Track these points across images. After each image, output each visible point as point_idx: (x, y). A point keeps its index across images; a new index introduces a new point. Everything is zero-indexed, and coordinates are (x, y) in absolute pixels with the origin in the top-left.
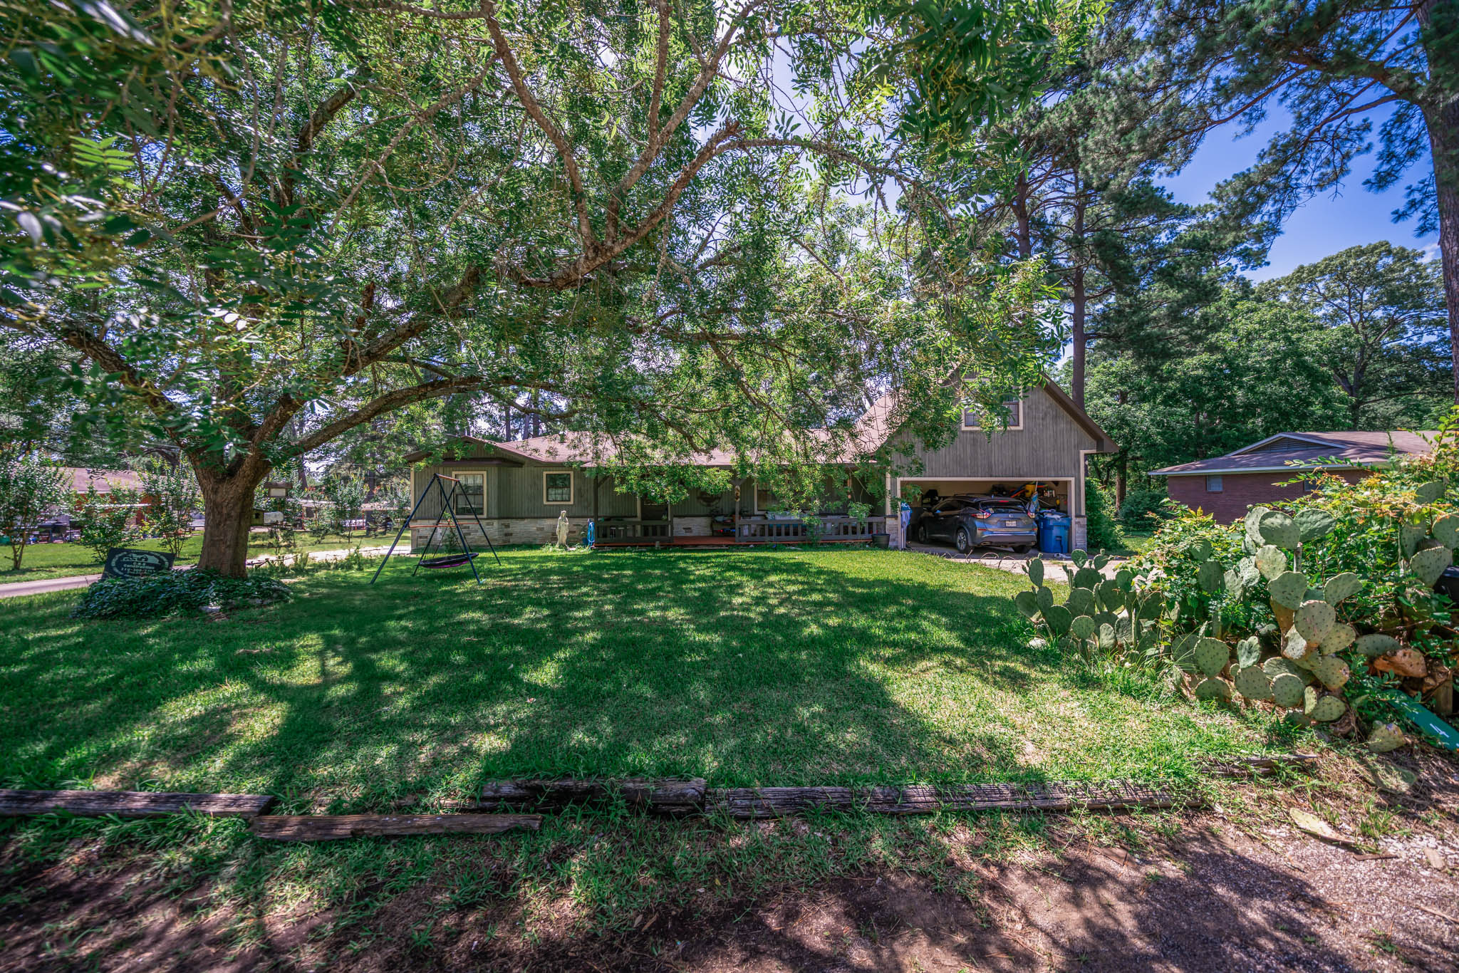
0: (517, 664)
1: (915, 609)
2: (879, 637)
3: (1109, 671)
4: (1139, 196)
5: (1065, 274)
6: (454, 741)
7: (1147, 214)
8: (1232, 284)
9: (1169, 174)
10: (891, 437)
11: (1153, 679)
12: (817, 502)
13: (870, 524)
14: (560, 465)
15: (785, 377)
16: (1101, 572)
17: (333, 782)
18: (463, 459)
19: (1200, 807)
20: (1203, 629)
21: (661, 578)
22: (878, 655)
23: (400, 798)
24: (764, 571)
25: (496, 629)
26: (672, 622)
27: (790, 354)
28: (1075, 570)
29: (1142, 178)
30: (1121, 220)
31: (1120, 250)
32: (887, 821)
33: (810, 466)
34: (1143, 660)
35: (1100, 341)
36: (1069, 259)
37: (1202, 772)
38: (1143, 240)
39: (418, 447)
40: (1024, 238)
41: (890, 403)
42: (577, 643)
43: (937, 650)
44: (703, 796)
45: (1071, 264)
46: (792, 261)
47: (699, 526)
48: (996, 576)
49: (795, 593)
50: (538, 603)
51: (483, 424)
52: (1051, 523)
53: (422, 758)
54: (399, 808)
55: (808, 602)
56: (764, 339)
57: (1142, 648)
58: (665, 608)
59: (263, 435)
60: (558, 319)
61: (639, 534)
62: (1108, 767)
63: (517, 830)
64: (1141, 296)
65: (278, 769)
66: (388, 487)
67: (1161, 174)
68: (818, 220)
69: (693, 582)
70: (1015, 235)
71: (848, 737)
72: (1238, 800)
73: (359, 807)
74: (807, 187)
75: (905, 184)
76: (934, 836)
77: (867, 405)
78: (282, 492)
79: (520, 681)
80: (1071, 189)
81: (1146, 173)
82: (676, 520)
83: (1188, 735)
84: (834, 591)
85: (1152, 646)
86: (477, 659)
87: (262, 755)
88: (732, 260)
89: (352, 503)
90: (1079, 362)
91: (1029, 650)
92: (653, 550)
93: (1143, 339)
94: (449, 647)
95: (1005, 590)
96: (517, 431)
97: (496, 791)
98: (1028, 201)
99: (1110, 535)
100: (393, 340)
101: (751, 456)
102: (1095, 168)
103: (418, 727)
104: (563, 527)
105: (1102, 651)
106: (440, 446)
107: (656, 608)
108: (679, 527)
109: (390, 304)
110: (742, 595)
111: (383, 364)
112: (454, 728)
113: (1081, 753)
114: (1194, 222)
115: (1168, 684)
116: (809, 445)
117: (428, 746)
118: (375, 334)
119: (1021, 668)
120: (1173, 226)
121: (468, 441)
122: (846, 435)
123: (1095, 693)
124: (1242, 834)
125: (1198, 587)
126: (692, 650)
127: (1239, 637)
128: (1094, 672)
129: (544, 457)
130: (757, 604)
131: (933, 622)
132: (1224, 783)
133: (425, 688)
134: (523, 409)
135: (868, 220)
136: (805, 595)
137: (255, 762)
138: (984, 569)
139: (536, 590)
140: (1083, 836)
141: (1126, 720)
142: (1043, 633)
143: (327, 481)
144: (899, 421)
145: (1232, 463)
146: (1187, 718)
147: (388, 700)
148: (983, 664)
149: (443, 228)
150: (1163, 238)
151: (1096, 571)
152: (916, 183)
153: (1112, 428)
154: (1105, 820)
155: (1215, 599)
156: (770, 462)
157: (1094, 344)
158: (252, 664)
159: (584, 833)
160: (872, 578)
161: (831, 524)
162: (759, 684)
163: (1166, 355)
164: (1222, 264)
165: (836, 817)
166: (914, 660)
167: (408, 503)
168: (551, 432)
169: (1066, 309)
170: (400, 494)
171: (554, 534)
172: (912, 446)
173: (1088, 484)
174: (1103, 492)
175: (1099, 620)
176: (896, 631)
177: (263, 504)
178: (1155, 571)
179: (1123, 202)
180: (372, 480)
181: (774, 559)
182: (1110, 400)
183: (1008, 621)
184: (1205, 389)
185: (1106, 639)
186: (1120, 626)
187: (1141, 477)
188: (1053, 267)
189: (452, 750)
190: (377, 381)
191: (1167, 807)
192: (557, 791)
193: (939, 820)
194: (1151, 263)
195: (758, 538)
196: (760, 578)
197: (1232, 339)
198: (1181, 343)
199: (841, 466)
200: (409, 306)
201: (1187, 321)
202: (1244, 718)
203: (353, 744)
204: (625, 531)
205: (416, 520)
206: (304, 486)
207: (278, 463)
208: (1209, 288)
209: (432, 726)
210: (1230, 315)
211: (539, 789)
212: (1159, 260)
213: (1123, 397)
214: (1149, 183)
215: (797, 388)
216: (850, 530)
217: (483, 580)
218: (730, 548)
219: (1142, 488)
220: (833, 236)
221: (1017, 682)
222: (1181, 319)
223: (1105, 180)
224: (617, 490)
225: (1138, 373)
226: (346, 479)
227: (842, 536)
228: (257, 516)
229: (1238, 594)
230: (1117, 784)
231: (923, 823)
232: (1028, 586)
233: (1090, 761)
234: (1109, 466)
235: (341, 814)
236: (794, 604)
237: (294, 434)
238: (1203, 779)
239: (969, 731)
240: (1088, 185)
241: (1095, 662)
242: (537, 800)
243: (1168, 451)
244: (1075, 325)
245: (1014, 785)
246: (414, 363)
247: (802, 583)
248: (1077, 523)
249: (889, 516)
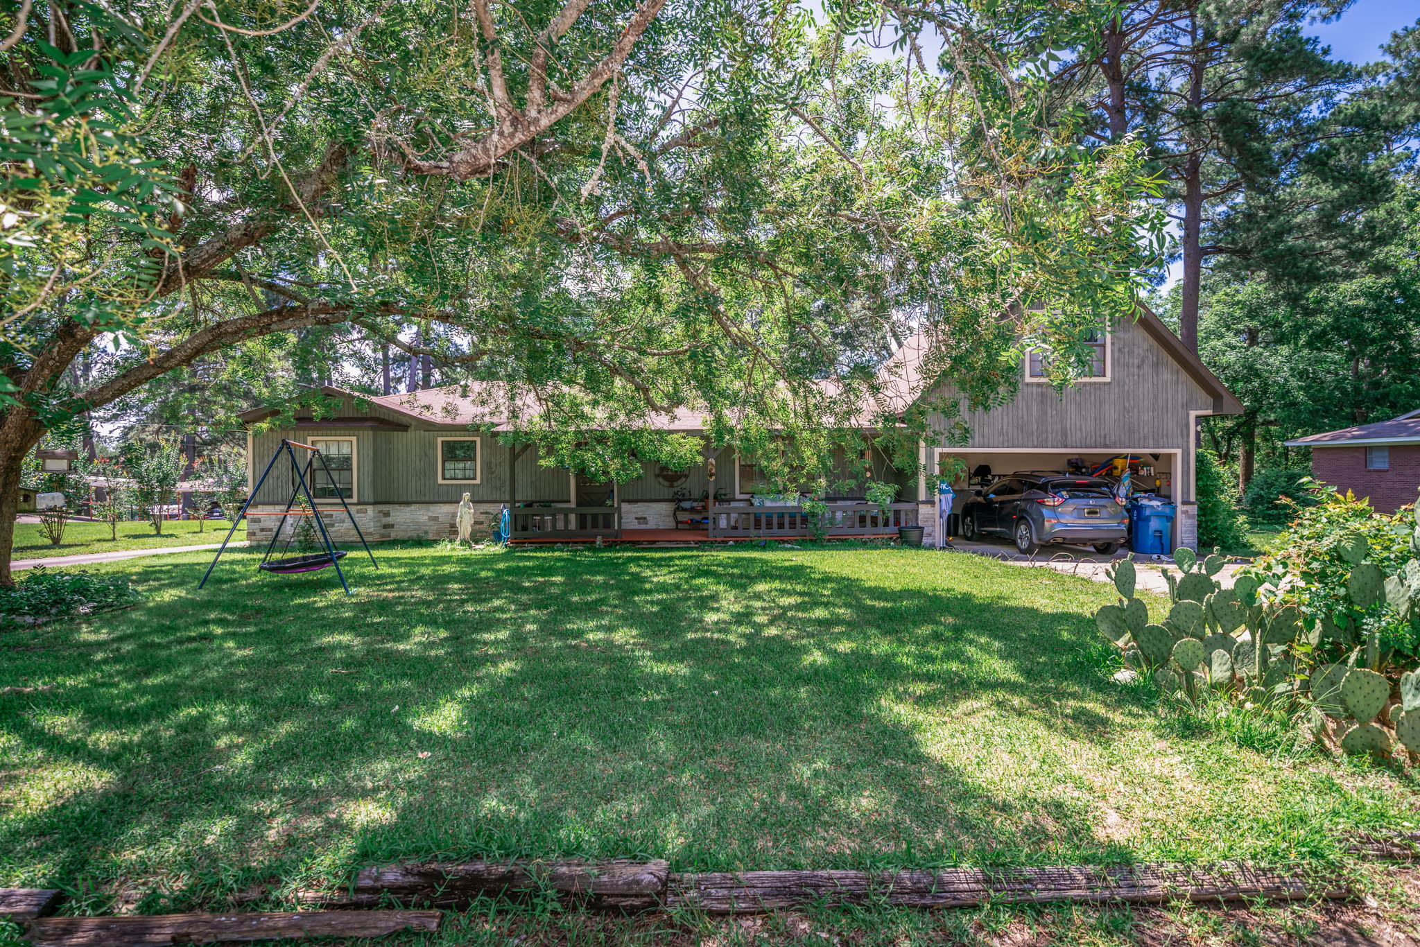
0: (404, 706)
1: (958, 631)
2: (907, 668)
3: (1224, 714)
4: (1280, 50)
5: (1174, 163)
6: (317, 811)
7: (1292, 76)
8: (1411, 176)
9: (1325, 18)
10: (928, 391)
11: (1284, 725)
12: (823, 482)
13: (897, 513)
14: (462, 428)
15: (779, 304)
16: (1214, 578)
17: (144, 869)
18: (324, 419)
19: (1347, 898)
20: (1353, 656)
21: (605, 587)
22: (905, 692)
23: (241, 891)
24: (748, 577)
25: (372, 657)
26: (621, 647)
27: (786, 273)
28: (1179, 576)
29: (1286, 25)
30: (1255, 86)
31: (1253, 129)
32: (915, 915)
33: (813, 431)
34: (1270, 699)
35: (1222, 258)
36: (1180, 140)
37: (1348, 851)
38: (1286, 114)
39: (257, 401)
40: (1118, 110)
41: (925, 343)
42: (488, 675)
43: (988, 685)
44: (664, 884)
45: (1183, 147)
46: (790, 142)
47: (657, 515)
48: (1070, 584)
49: (790, 607)
50: (432, 622)
51: (351, 370)
52: (1148, 512)
53: (272, 835)
54: (240, 904)
55: (809, 620)
56: (749, 252)
57: (1269, 682)
58: (610, 629)
59: (34, 382)
60: (461, 220)
61: (573, 525)
62: (1220, 845)
63: (407, 931)
64: (1281, 194)
65: (65, 853)
66: (215, 458)
67: (1314, 18)
68: (827, 84)
69: (649, 592)
70: (1105, 106)
71: (864, 802)
72: (1398, 890)
73: (182, 904)
74: (811, 35)
75: (950, 32)
76: (980, 937)
77: (894, 346)
78: (62, 465)
79: (408, 729)
80: (1185, 41)
81: (1292, 17)
82: (625, 506)
83: (1332, 802)
84: (846, 605)
85: (1282, 680)
86: (346, 699)
87: (42, 834)
88: (706, 139)
89: (163, 480)
90: (1191, 289)
91: (1114, 685)
92: (594, 550)
93: (1281, 256)
94: (308, 681)
95: (1082, 605)
96: (399, 380)
97: (377, 879)
98: (1124, 57)
99: (1229, 529)
100: (222, 248)
101: (731, 416)
102: (1220, 10)
103: (267, 793)
104: (465, 515)
105: (1215, 686)
106: (290, 400)
107: (599, 628)
108: (630, 516)
109: (216, 196)
110: (718, 610)
111: (207, 282)
112: (315, 793)
113: (1183, 825)
114: (1359, 87)
115: (1305, 733)
116: (812, 401)
117: (280, 819)
118: (195, 240)
119: (1100, 710)
120: (1329, 95)
121: (329, 394)
122: (864, 387)
123: (1203, 744)
124: (1402, 936)
125: (1348, 599)
126: (649, 686)
127: (1404, 668)
128: (1204, 715)
129: (438, 417)
130: (739, 623)
131: (981, 648)
132: (1379, 867)
133: (274, 739)
134: (409, 349)
135: (897, 84)
136: (805, 610)
137: (32, 843)
138: (1053, 575)
139: (428, 604)
140: (1184, 937)
141: (1245, 781)
142: (1134, 662)
143: (128, 449)
144: (938, 369)
145: (1403, 429)
146: (1329, 778)
147: (222, 756)
148: (1048, 705)
149: (295, 89)
150: (1314, 111)
151: (1207, 578)
152: (966, 30)
153: (1236, 380)
154: (1214, 916)
155: (1371, 616)
156: (757, 425)
157: (1213, 262)
158: (23, 708)
159: (501, 935)
160: (899, 588)
161: (841, 513)
162: (741, 732)
163: (1313, 277)
164: (1398, 149)
165: (846, 911)
166: (955, 699)
167: (243, 481)
168: (448, 381)
169: (1174, 212)
170: (231, 468)
171: (453, 526)
172: (955, 405)
173: (1200, 460)
174: (1221, 469)
175: (1210, 645)
176: (931, 659)
177: (32, 481)
178: (1288, 578)
179: (1259, 60)
180: (191, 448)
181: (761, 560)
182: (1234, 342)
183: (1084, 646)
184: (1368, 326)
185: (1219, 671)
186: (1239, 654)
187: (1274, 448)
188: (1155, 153)
189: (313, 824)
190: (197, 306)
191: (1300, 900)
192: (462, 878)
193: (988, 915)
194: (1296, 146)
195: (740, 532)
196: (743, 587)
197: (1408, 255)
198: (1335, 260)
199: (856, 431)
200: (245, 199)
201: (1346, 229)
202: (1409, 780)
203: (172, 819)
204: (554, 522)
205: (256, 505)
206: (91, 459)
207: (55, 421)
208: (1378, 181)
209: (285, 791)
210: (1406, 221)
211: (437, 876)
212: (1307, 143)
213: (1252, 337)
214: (1297, 31)
215: (795, 321)
216: (868, 520)
217: (353, 590)
218: (702, 545)
219: (1276, 464)
220: (849, 105)
221: (1094, 727)
222: (1337, 226)
223: (1233, 27)
224: (542, 462)
225: (1274, 303)
226: (154, 447)
227: (857, 530)
228: (27, 498)
229: (1403, 608)
230: (1231, 868)
231: (965, 919)
232: (1113, 598)
233: (1195, 835)
234: (1230, 434)
235: (157, 913)
236: (790, 622)
237: (76, 382)
238: (1350, 862)
239: (1030, 795)
240: (1209, 35)
241: (1205, 702)
242: (434, 890)
243: (1314, 413)
244: (1187, 235)
245: (1090, 868)
246: (252, 281)
247: (801, 594)
248: (1183, 512)
249: (924, 502)
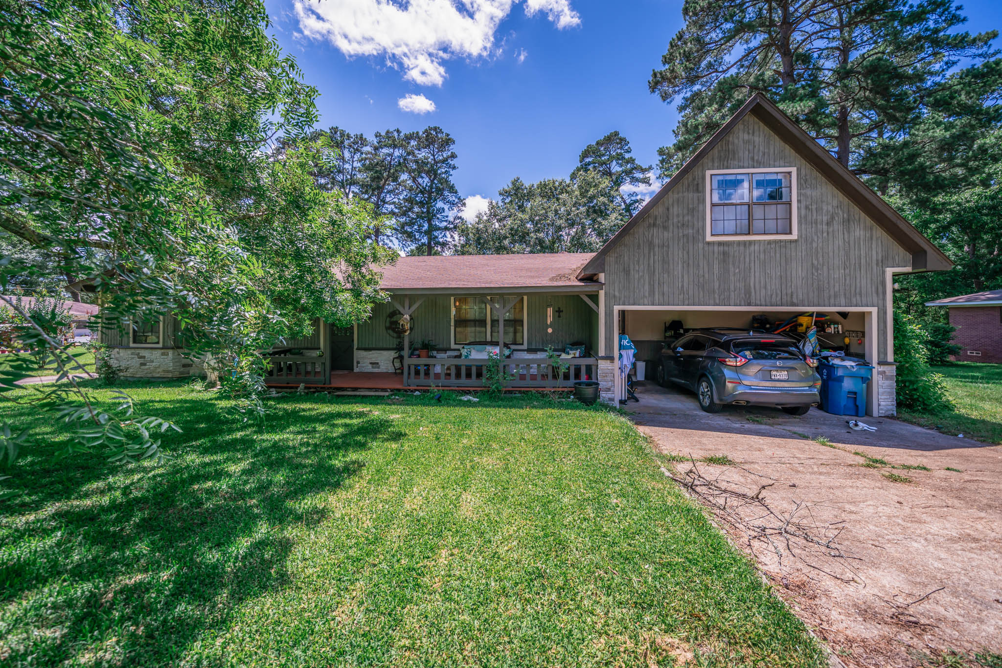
47: (386, 361)
52: (840, 373)
82: (362, 352)
108: (366, 361)
248: (879, 373)
249: (603, 358)
